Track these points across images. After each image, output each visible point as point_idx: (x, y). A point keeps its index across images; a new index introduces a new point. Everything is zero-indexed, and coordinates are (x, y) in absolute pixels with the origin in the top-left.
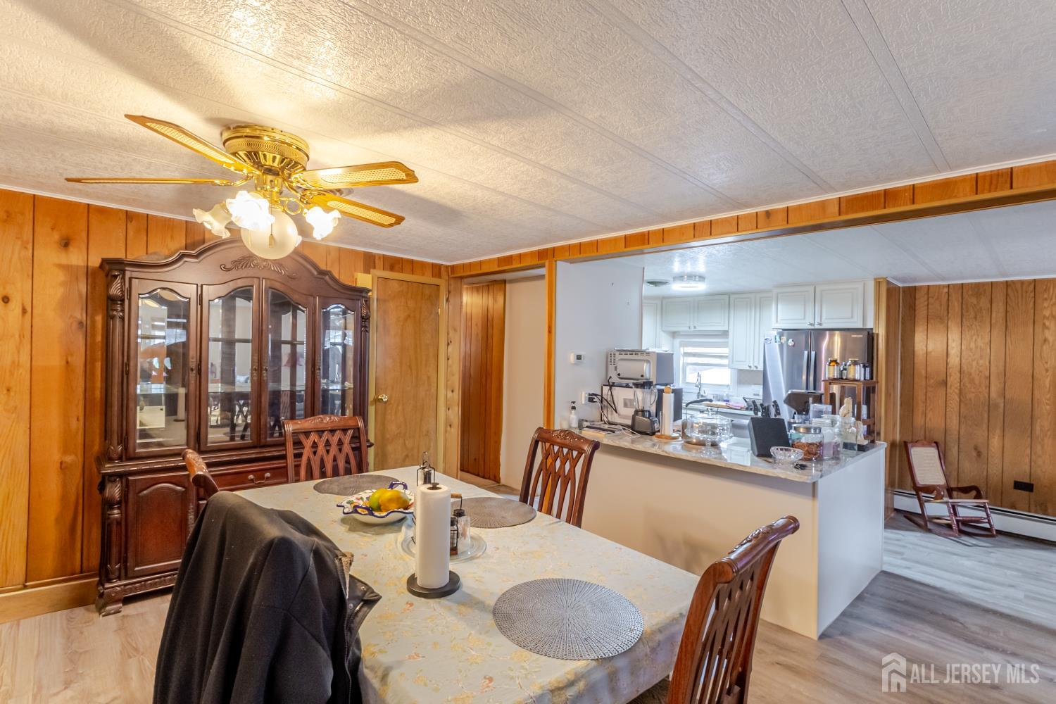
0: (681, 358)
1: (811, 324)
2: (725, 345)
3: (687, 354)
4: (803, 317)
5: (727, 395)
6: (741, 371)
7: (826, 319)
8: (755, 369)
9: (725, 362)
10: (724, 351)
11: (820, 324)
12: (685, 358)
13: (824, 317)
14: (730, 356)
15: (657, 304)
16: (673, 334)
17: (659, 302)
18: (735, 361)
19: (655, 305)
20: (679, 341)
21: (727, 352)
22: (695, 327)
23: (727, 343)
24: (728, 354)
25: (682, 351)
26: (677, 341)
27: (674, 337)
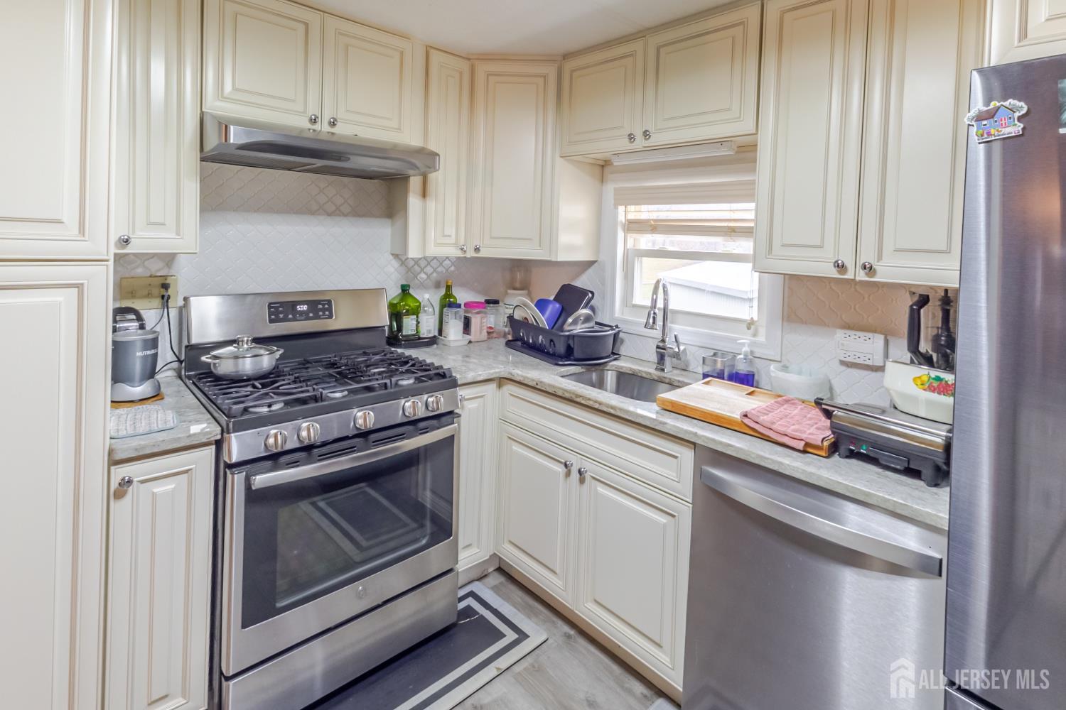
0: (621, 234)
3: (635, 226)
5: (751, 358)
6: (794, 282)
8: (862, 276)
9: (744, 246)
10: (744, 211)
12: (631, 238)
14: (762, 230)
15: (545, 77)
16: (603, 168)
17: (551, 71)
18: (783, 245)
19: (541, 81)
20: (615, 189)
21: (751, 216)
22: (646, 134)
23: (753, 182)
24: (756, 220)
25: (621, 218)
26: (610, 188)
27: (602, 180)
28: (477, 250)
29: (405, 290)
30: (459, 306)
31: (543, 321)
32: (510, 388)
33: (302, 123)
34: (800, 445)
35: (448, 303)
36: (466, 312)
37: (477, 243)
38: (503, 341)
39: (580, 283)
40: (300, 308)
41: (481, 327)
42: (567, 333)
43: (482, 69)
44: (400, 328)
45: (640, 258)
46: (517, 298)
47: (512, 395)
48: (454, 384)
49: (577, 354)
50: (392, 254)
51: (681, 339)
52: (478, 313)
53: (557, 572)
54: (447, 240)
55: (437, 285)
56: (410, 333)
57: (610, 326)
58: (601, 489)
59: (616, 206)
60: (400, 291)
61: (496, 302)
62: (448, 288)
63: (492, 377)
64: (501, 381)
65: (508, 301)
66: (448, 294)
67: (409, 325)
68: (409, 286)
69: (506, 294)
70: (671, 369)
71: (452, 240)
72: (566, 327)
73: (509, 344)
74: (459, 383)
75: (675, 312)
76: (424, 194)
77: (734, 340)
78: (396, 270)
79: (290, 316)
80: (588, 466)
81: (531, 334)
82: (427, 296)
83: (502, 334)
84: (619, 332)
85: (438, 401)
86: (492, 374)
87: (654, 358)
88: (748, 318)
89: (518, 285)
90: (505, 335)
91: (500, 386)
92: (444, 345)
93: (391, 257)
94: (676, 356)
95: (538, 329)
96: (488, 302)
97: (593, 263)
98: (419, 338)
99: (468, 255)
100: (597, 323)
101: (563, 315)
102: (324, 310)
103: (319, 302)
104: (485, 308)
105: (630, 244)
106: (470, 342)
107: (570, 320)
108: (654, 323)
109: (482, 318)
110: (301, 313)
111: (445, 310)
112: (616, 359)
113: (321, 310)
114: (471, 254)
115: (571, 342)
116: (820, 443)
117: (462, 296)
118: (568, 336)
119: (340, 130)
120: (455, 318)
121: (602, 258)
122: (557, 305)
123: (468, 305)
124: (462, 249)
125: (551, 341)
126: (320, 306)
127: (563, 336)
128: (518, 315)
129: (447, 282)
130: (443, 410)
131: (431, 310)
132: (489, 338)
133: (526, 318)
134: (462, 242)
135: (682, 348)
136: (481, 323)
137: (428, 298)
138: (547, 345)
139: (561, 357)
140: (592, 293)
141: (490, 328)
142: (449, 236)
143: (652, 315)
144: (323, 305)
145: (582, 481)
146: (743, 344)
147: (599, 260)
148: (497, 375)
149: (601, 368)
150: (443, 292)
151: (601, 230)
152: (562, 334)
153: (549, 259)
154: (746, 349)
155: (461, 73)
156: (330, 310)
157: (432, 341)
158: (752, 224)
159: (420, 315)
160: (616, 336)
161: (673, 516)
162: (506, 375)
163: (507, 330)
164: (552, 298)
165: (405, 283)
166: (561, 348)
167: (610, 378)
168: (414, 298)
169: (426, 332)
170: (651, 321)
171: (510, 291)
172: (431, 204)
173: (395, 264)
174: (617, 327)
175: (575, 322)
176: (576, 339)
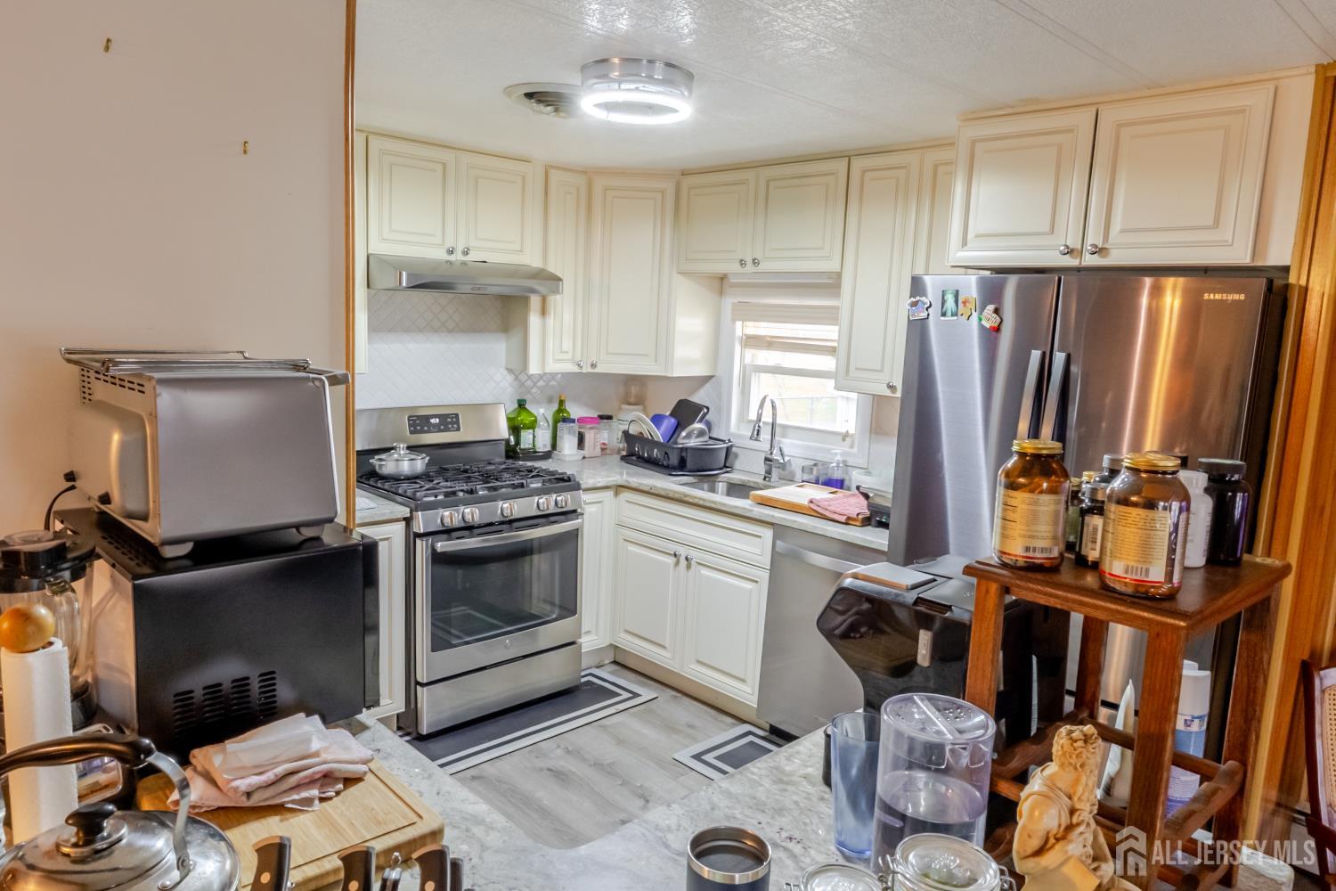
0: (738, 348)
1: (1070, 252)
2: (830, 316)
3: (753, 341)
4: (1047, 228)
5: (842, 466)
7: (1122, 231)
10: (828, 333)
11: (1099, 251)
13: (1117, 225)
14: (842, 351)
15: (663, 192)
16: (721, 283)
17: (670, 187)
18: (857, 369)
19: (659, 196)
20: (733, 304)
21: (835, 336)
22: (755, 262)
23: (837, 308)
24: (838, 341)
25: (739, 333)
26: (729, 302)
27: (721, 292)
28: (593, 366)
29: (521, 404)
30: (573, 421)
31: (659, 435)
32: (626, 495)
33: (441, 255)
34: (843, 519)
35: (561, 418)
36: (580, 428)
37: (593, 359)
38: (618, 457)
39: (697, 398)
40: (433, 421)
41: (595, 445)
42: (681, 446)
43: (599, 184)
44: (518, 442)
45: (757, 374)
46: (635, 413)
47: (628, 501)
48: (577, 487)
49: (689, 464)
50: (507, 369)
51: (786, 451)
52: (591, 428)
53: (667, 646)
54: (562, 356)
55: (550, 400)
56: (527, 446)
57: (722, 441)
58: (705, 572)
59: (734, 321)
60: (517, 406)
61: (609, 418)
62: (561, 402)
63: (609, 484)
64: (619, 488)
65: (622, 416)
66: (561, 409)
67: (526, 439)
68: (525, 401)
69: (620, 409)
70: (777, 479)
71: (569, 356)
72: (680, 441)
73: (623, 458)
74: (583, 487)
75: (785, 427)
76: (544, 312)
77: (829, 451)
78: (510, 385)
79: (426, 428)
80: (693, 554)
81: (647, 448)
82: (542, 411)
83: (616, 451)
84: (732, 446)
85: (565, 499)
86: (609, 482)
87: (762, 469)
88: (844, 431)
89: (632, 400)
90: (619, 451)
91: (616, 494)
92: (559, 459)
93: (506, 372)
94: (783, 466)
95: (653, 443)
96: (601, 417)
97: (710, 377)
98: (536, 452)
99: (584, 371)
100: (710, 438)
101: (679, 429)
102: (452, 423)
103: (447, 416)
104: (598, 423)
105: (748, 360)
106: (584, 458)
107: (684, 434)
108: (758, 434)
109: (595, 434)
110: (435, 425)
111: (559, 425)
112: (727, 472)
113: (450, 423)
114: (587, 369)
115: (684, 454)
116: (855, 516)
117: (575, 411)
118: (682, 449)
119: (472, 257)
120: (569, 433)
121: (719, 373)
122: (673, 420)
123: (582, 420)
124: (579, 365)
125: (666, 453)
126: (449, 420)
127: (677, 448)
128: (633, 430)
129: (560, 397)
130: (570, 508)
131: (546, 424)
132: (602, 455)
133: (641, 433)
134: (578, 357)
135: (786, 459)
136: (595, 439)
137: (542, 412)
138: (662, 459)
139: (674, 468)
140: (708, 408)
141: (604, 444)
142: (567, 352)
143: (757, 428)
144: (452, 418)
145: (689, 567)
146: (836, 454)
147: (717, 374)
148: (615, 483)
149: (713, 478)
150: (555, 407)
151: (717, 345)
152: (676, 446)
153: (664, 374)
154: (839, 458)
155: (578, 189)
156: (458, 422)
157: (547, 456)
158: (835, 344)
159: (536, 430)
160: (728, 450)
161: (757, 582)
162: (623, 483)
163: (621, 446)
164: (668, 413)
165: (520, 398)
166: (674, 460)
167: (721, 487)
168: (531, 413)
169: (541, 446)
170: (756, 433)
171: (625, 407)
172: (550, 321)
173: (510, 378)
174: (729, 441)
175: (688, 436)
176: (689, 451)
